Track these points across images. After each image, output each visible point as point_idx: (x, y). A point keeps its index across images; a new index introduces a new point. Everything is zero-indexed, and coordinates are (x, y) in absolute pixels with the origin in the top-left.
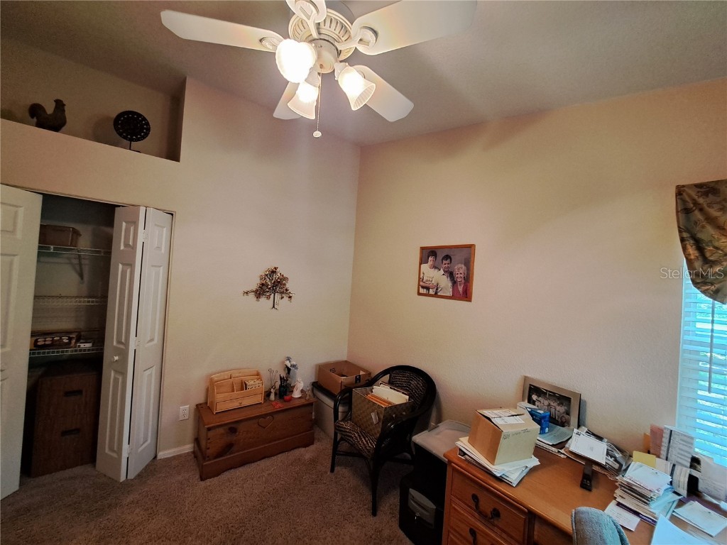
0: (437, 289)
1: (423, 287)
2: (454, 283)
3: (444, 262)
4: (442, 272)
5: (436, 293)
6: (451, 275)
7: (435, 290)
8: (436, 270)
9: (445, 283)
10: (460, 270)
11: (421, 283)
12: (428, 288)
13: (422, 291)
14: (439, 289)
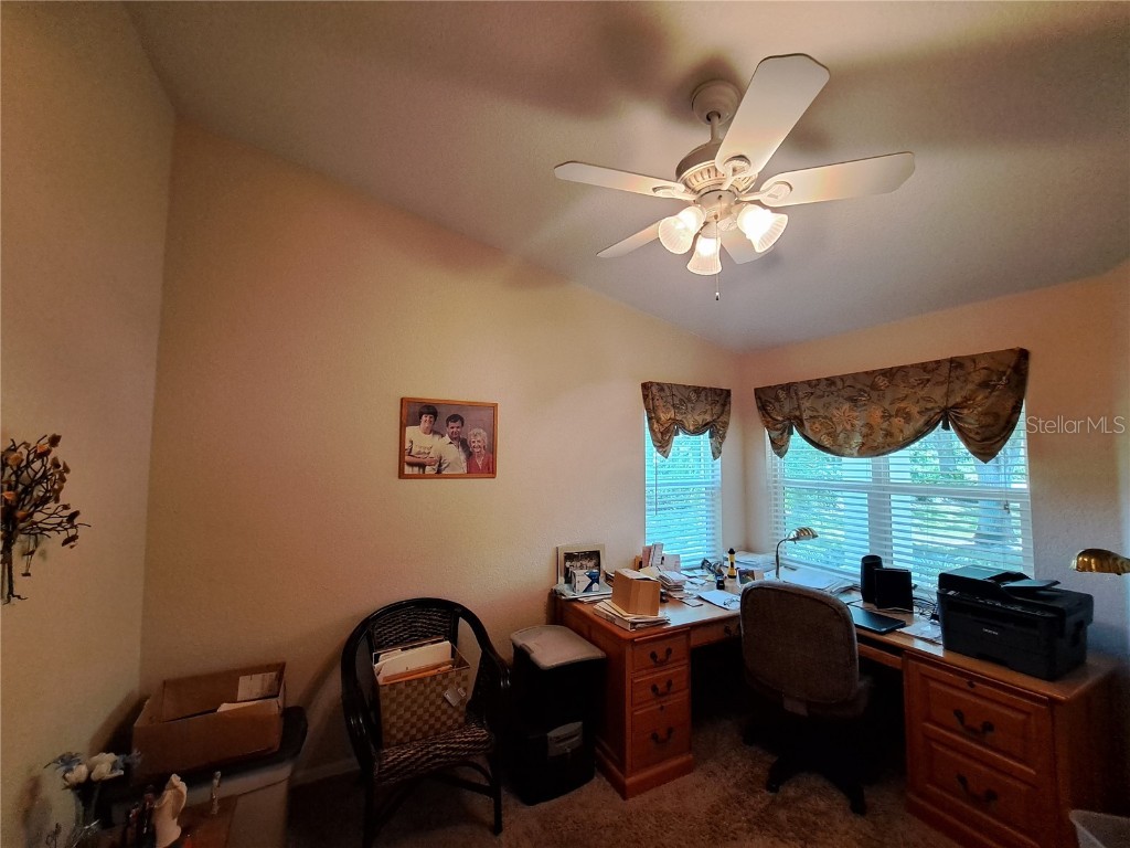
0: (440, 465)
1: (411, 465)
2: (470, 455)
3: (451, 424)
4: (447, 439)
5: (439, 472)
6: (464, 444)
7: (436, 467)
8: (437, 437)
9: (454, 455)
10: (477, 437)
11: (407, 458)
12: (422, 466)
13: (408, 470)
14: (444, 466)
